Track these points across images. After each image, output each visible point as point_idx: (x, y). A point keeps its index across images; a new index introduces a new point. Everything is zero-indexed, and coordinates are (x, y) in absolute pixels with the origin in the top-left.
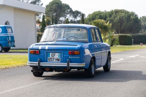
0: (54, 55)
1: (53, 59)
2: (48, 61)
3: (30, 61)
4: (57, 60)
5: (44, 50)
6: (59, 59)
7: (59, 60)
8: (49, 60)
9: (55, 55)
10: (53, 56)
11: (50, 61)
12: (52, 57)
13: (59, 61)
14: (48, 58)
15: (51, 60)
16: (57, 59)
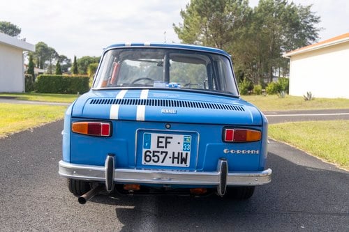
0: (167, 143)
1: (162, 157)
2: (143, 162)
3: (71, 162)
4: (176, 160)
5: (129, 121)
6: (184, 156)
7: (184, 160)
8: (148, 158)
9: (169, 140)
10: (163, 145)
11: (151, 163)
12: (161, 150)
13: (183, 165)
14: (144, 150)
15: (156, 159)
16: (176, 155)
